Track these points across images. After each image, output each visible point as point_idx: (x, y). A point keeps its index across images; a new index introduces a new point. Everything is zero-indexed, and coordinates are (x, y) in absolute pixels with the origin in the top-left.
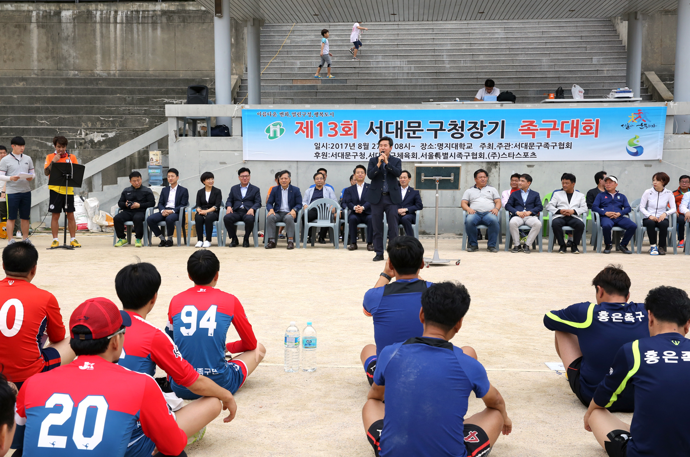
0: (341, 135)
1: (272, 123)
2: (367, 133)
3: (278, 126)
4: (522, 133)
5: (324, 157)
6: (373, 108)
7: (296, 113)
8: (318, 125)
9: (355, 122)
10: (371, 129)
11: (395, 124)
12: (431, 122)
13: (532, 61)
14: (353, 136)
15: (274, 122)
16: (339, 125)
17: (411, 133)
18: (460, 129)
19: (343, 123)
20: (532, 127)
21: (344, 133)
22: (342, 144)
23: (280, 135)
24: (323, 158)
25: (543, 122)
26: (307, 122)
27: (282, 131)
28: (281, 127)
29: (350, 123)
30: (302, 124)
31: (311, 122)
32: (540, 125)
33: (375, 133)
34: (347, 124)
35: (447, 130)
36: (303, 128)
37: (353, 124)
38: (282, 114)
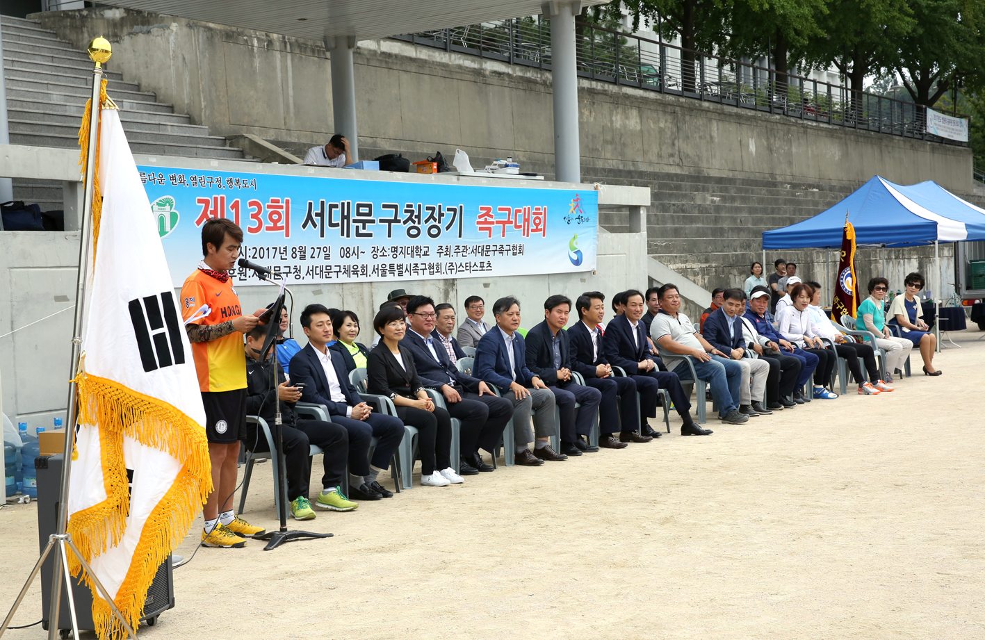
0: (268, 229)
1: (157, 201)
2: (304, 226)
3: (167, 207)
4: (481, 229)
5: (243, 277)
6: (310, 174)
7: (198, 179)
8: (232, 208)
9: (287, 202)
10: (309, 218)
11: (340, 206)
12: (385, 206)
13: (36, 95)
14: (284, 231)
15: (161, 198)
16: (264, 207)
17: (360, 225)
18: (416, 220)
19: (270, 204)
20: (489, 219)
21: (272, 225)
22: (268, 249)
23: (172, 228)
24: (240, 279)
25: (500, 209)
26: (216, 199)
27: (174, 217)
28: (173, 210)
29: (280, 204)
30: (207, 202)
31: (222, 199)
32: (497, 215)
33: (315, 226)
34: (275, 206)
35: (402, 222)
36: (209, 213)
37: (284, 205)
38: (174, 178)
